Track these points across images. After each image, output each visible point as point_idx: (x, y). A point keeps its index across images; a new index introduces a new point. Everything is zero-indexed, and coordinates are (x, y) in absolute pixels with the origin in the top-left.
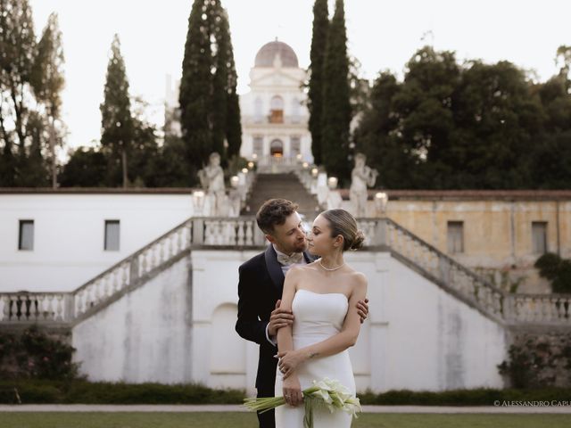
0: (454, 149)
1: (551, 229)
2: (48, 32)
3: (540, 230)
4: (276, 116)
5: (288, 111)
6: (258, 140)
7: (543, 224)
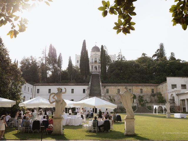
0: (120, 76)
1: (132, 90)
2: (59, 56)
3: (130, 90)
4: (96, 62)
5: (98, 61)
6: (92, 66)
7: (131, 89)
